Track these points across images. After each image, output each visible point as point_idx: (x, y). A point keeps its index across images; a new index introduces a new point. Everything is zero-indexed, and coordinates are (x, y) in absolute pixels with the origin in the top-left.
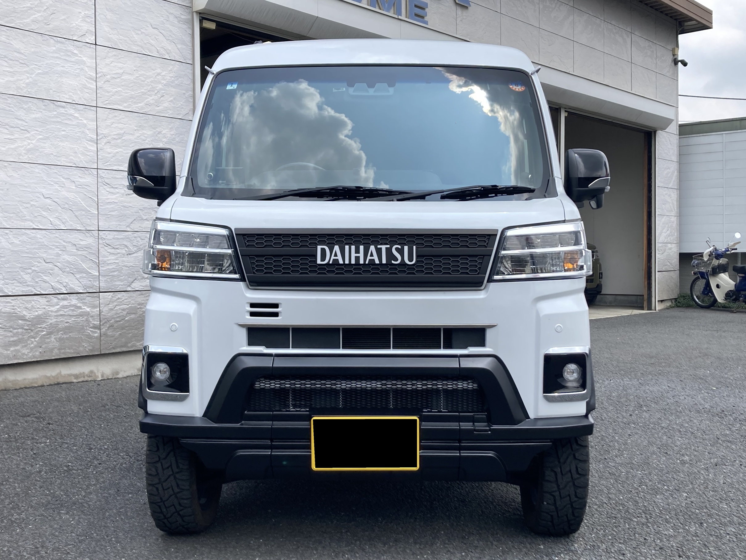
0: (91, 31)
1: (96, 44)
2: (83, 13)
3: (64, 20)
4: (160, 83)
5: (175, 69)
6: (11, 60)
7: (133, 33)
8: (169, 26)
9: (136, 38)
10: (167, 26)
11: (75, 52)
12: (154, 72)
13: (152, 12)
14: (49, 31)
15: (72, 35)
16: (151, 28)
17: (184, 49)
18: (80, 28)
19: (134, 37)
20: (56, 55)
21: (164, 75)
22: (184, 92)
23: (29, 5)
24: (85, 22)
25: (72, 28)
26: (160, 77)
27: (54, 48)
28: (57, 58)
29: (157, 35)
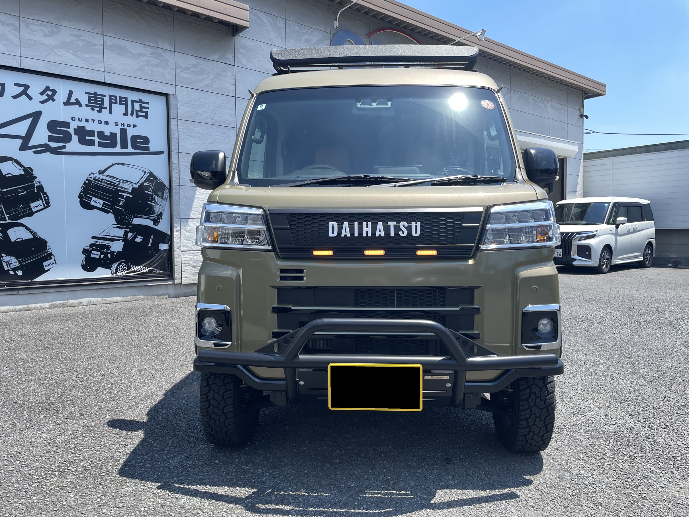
0: (234, 121)
1: (236, 128)
2: (230, 113)
3: (221, 116)
6: (196, 138)
11: (226, 132)
14: (214, 123)
15: (225, 124)
18: (228, 120)
20: (218, 134)
24: (231, 117)
25: (225, 120)
27: (216, 131)
28: (217, 135)
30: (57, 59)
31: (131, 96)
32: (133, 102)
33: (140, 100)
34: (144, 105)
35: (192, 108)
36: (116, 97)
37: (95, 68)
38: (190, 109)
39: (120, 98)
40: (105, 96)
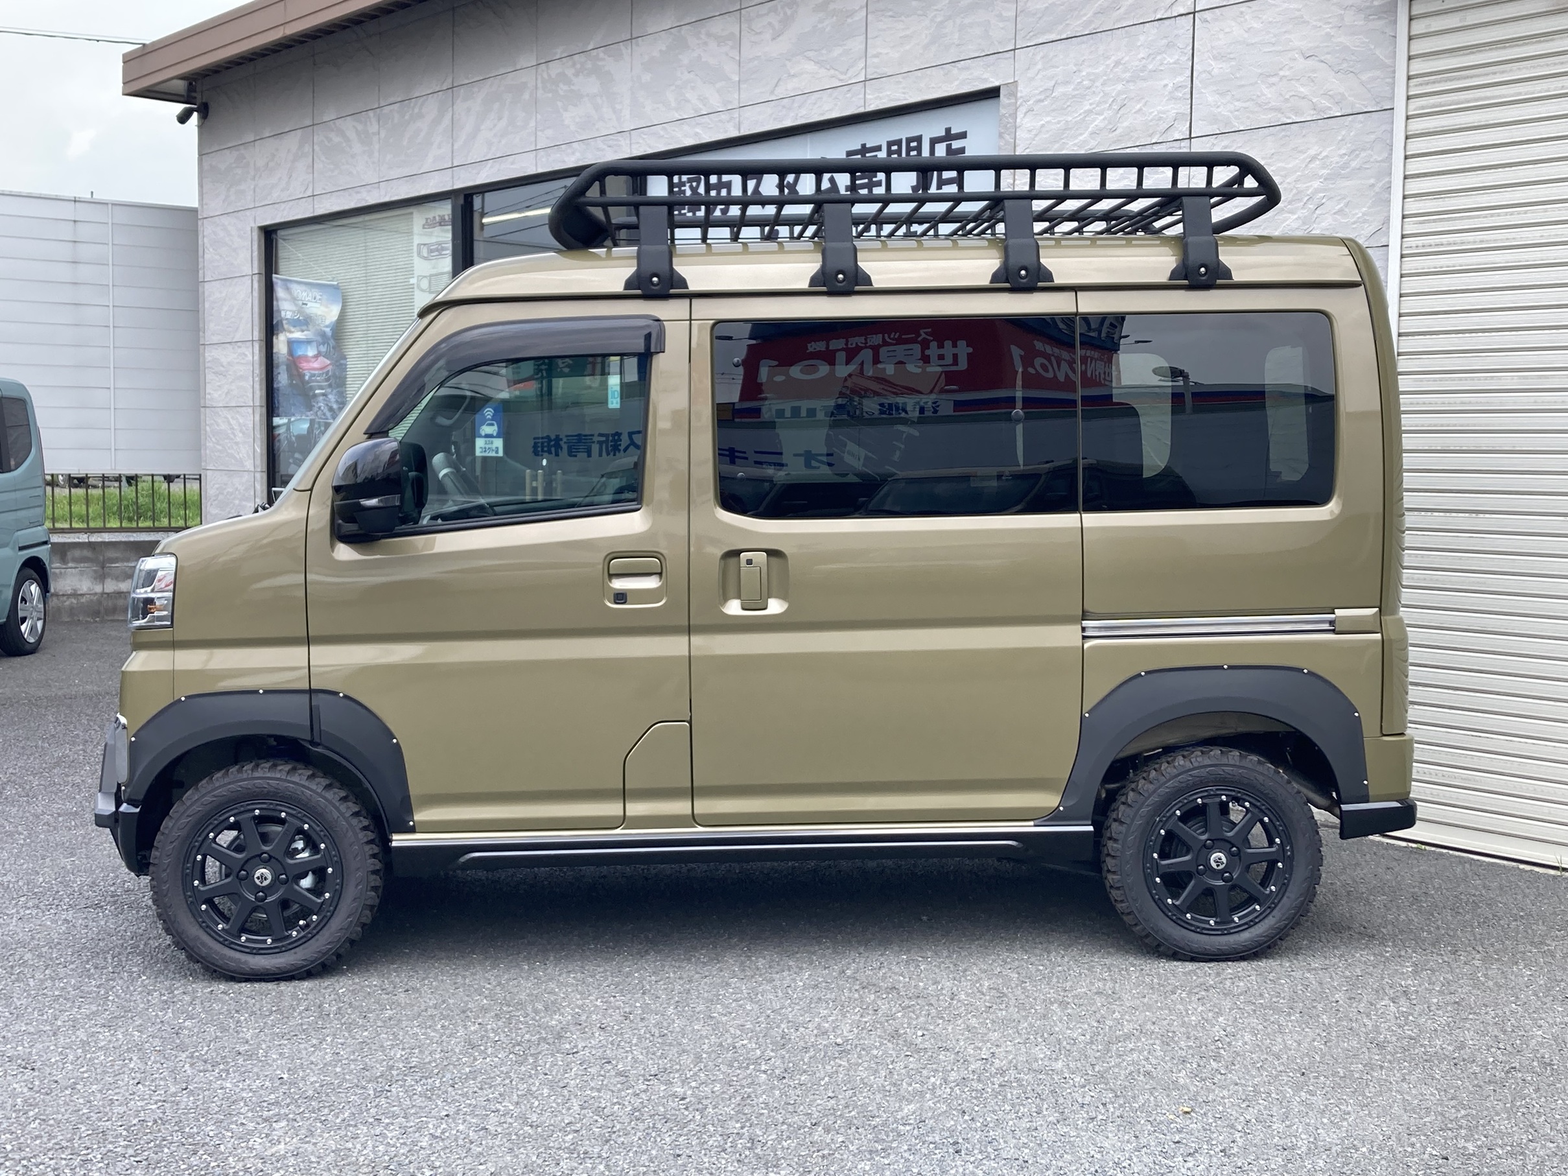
0: (1183, 114)
1: (1190, 138)
2: (1170, 86)
3: (1140, 110)
4: (1316, 176)
5: (1352, 134)
7: (1263, 87)
8: (1342, 39)
9: (1269, 96)
10: (1339, 40)
12: (1306, 155)
13: (1304, 22)
14: (1114, 142)
16: (1302, 60)
17: (1378, 78)
18: (1164, 116)
19: (1265, 95)
21: (1327, 156)
22: (1372, 181)
23: (1087, 107)
24: (1173, 101)
25: (1151, 121)
26: (1318, 162)
29: (1314, 71)
30: (790, 87)
31: (929, 127)
32: (934, 142)
33: (948, 130)
34: (956, 144)
35: (1053, 110)
36: (898, 142)
37: (850, 78)
38: (1049, 119)
39: (909, 140)
40: (879, 148)
